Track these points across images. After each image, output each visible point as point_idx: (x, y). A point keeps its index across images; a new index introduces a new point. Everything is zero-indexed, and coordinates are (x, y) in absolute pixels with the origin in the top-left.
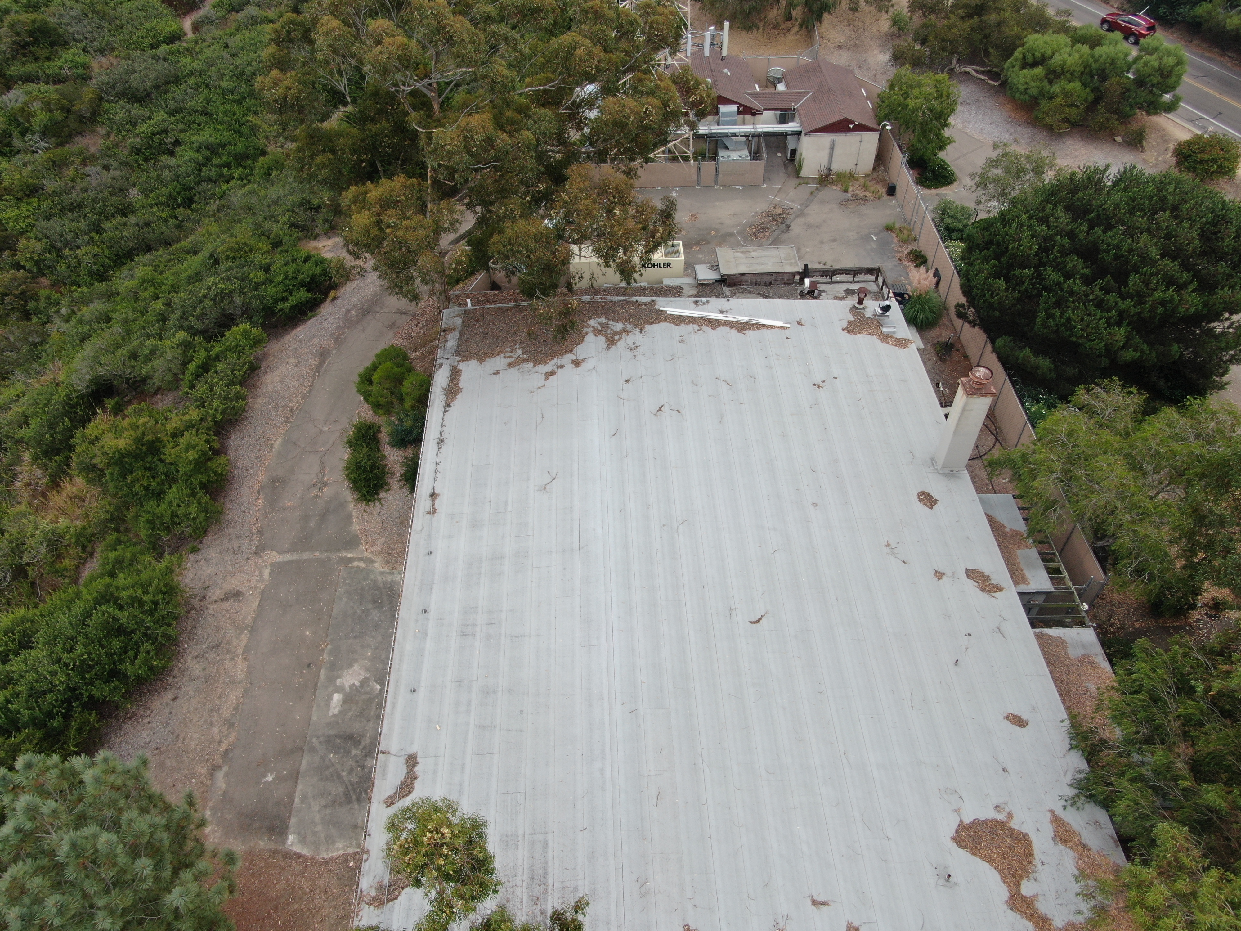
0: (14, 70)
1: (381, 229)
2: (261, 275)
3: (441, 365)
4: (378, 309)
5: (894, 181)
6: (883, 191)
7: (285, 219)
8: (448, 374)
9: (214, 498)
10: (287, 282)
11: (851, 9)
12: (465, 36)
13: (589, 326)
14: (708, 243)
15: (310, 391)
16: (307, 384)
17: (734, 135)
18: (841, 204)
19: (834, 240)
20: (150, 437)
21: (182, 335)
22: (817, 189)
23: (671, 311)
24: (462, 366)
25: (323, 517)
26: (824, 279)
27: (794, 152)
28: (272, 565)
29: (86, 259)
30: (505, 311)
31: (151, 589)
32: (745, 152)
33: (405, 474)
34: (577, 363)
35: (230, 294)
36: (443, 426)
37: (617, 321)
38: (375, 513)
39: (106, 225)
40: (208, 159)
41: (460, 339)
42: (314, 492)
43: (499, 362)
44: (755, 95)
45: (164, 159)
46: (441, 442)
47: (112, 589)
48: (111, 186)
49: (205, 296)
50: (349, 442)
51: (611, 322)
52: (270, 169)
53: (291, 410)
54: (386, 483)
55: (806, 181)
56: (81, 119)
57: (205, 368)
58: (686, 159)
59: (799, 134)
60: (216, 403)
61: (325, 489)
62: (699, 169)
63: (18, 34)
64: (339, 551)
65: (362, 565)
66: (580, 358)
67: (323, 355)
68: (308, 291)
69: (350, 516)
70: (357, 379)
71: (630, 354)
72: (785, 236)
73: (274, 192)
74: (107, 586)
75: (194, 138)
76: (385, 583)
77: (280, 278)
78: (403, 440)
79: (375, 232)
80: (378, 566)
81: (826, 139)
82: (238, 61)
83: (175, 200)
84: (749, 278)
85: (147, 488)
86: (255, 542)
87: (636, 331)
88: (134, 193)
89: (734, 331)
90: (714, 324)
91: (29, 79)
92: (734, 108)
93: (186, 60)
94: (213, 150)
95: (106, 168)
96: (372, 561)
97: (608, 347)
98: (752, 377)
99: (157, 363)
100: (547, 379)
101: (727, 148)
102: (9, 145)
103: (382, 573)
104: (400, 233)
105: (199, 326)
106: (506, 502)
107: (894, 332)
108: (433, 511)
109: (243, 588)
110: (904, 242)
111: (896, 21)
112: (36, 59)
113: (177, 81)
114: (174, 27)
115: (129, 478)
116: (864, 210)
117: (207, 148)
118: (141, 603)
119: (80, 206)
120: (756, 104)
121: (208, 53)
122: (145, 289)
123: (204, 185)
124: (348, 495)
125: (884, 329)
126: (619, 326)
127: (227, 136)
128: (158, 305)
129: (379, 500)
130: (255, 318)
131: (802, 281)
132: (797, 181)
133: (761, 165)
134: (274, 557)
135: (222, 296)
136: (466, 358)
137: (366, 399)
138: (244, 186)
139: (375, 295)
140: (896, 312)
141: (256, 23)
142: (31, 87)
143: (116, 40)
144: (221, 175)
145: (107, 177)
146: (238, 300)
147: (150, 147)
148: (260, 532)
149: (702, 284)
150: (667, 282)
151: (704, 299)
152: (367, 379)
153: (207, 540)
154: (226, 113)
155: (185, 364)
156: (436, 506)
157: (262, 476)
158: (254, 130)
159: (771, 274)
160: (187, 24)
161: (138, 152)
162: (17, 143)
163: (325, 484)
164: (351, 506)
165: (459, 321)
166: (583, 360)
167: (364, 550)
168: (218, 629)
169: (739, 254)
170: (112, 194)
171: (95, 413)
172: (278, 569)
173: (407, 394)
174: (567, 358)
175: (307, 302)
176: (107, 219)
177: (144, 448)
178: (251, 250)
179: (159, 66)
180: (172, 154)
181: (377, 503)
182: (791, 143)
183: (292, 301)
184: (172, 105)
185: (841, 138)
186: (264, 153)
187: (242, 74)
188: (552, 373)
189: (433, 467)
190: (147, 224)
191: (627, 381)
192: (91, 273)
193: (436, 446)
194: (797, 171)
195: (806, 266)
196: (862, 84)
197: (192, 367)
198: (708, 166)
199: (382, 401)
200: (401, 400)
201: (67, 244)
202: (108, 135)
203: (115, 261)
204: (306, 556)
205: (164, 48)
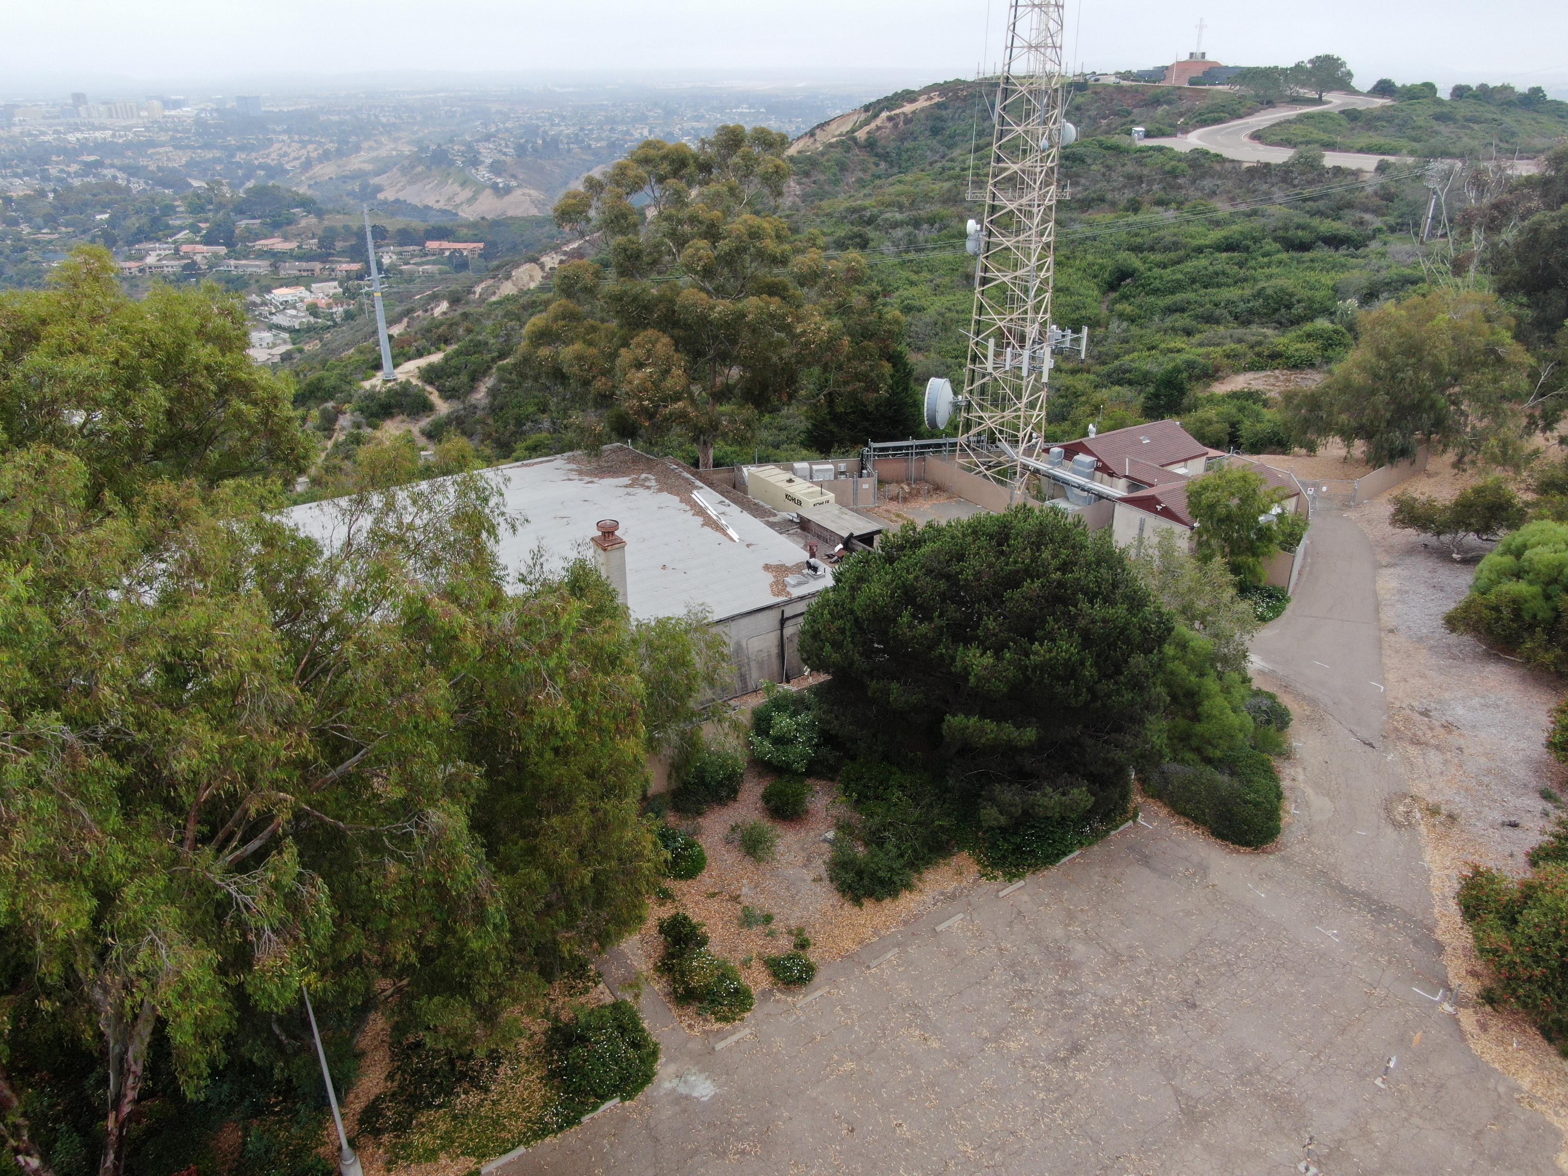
13: (638, 475)
17: (1079, 487)
23: (697, 495)
34: (589, 482)
37: (657, 481)
51: (653, 480)
71: (622, 495)
81: (1136, 515)
84: (813, 527)
87: (653, 491)
89: (700, 523)
90: (700, 513)
97: (621, 486)
120: (1121, 468)
125: (789, 580)
126: (651, 483)
159: (827, 531)
169: (836, 512)
174: (592, 479)
185: (1151, 520)
188: (571, 480)
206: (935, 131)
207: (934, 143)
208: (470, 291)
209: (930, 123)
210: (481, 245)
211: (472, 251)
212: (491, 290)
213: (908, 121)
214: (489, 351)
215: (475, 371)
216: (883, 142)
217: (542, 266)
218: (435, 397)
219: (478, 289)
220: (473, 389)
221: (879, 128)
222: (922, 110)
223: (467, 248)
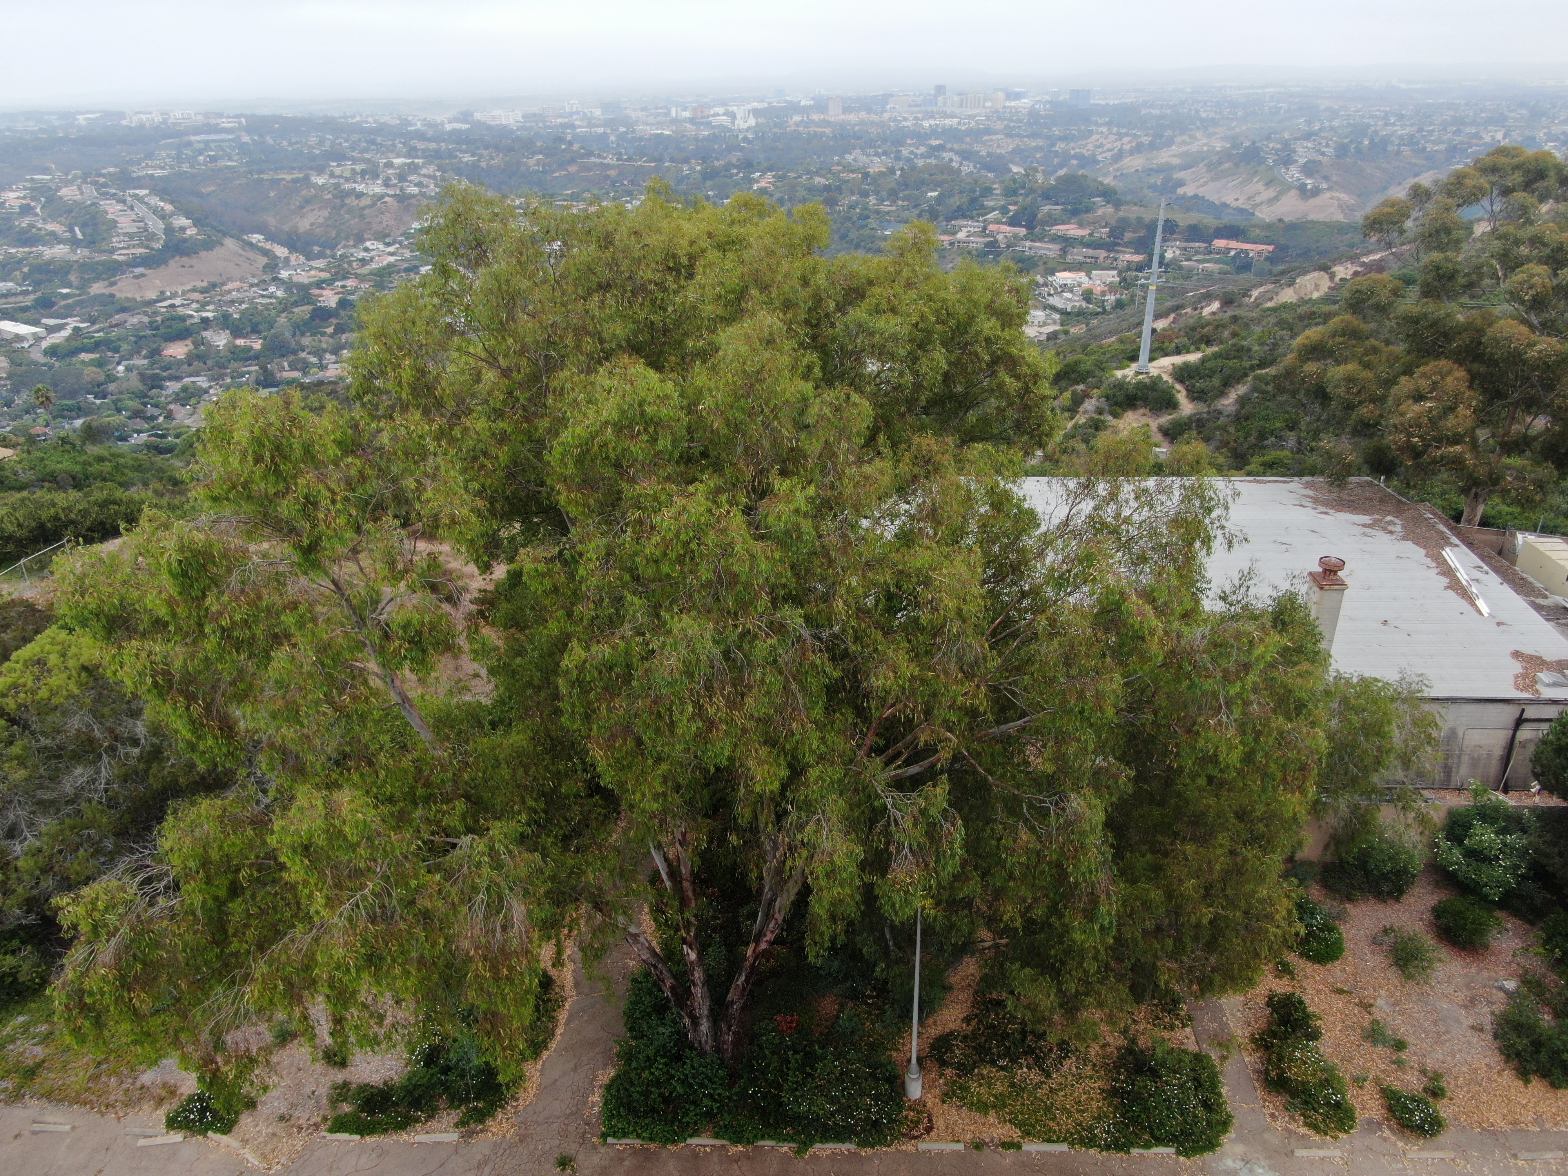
13: (1383, 516)
208: (1246, 294)
210: (1271, 248)
211: (1260, 253)
212: (1269, 295)
214: (1250, 358)
215: (1230, 376)
217: (1332, 277)
218: (1182, 397)
219: (1255, 293)
220: (1222, 394)
223: (1253, 249)
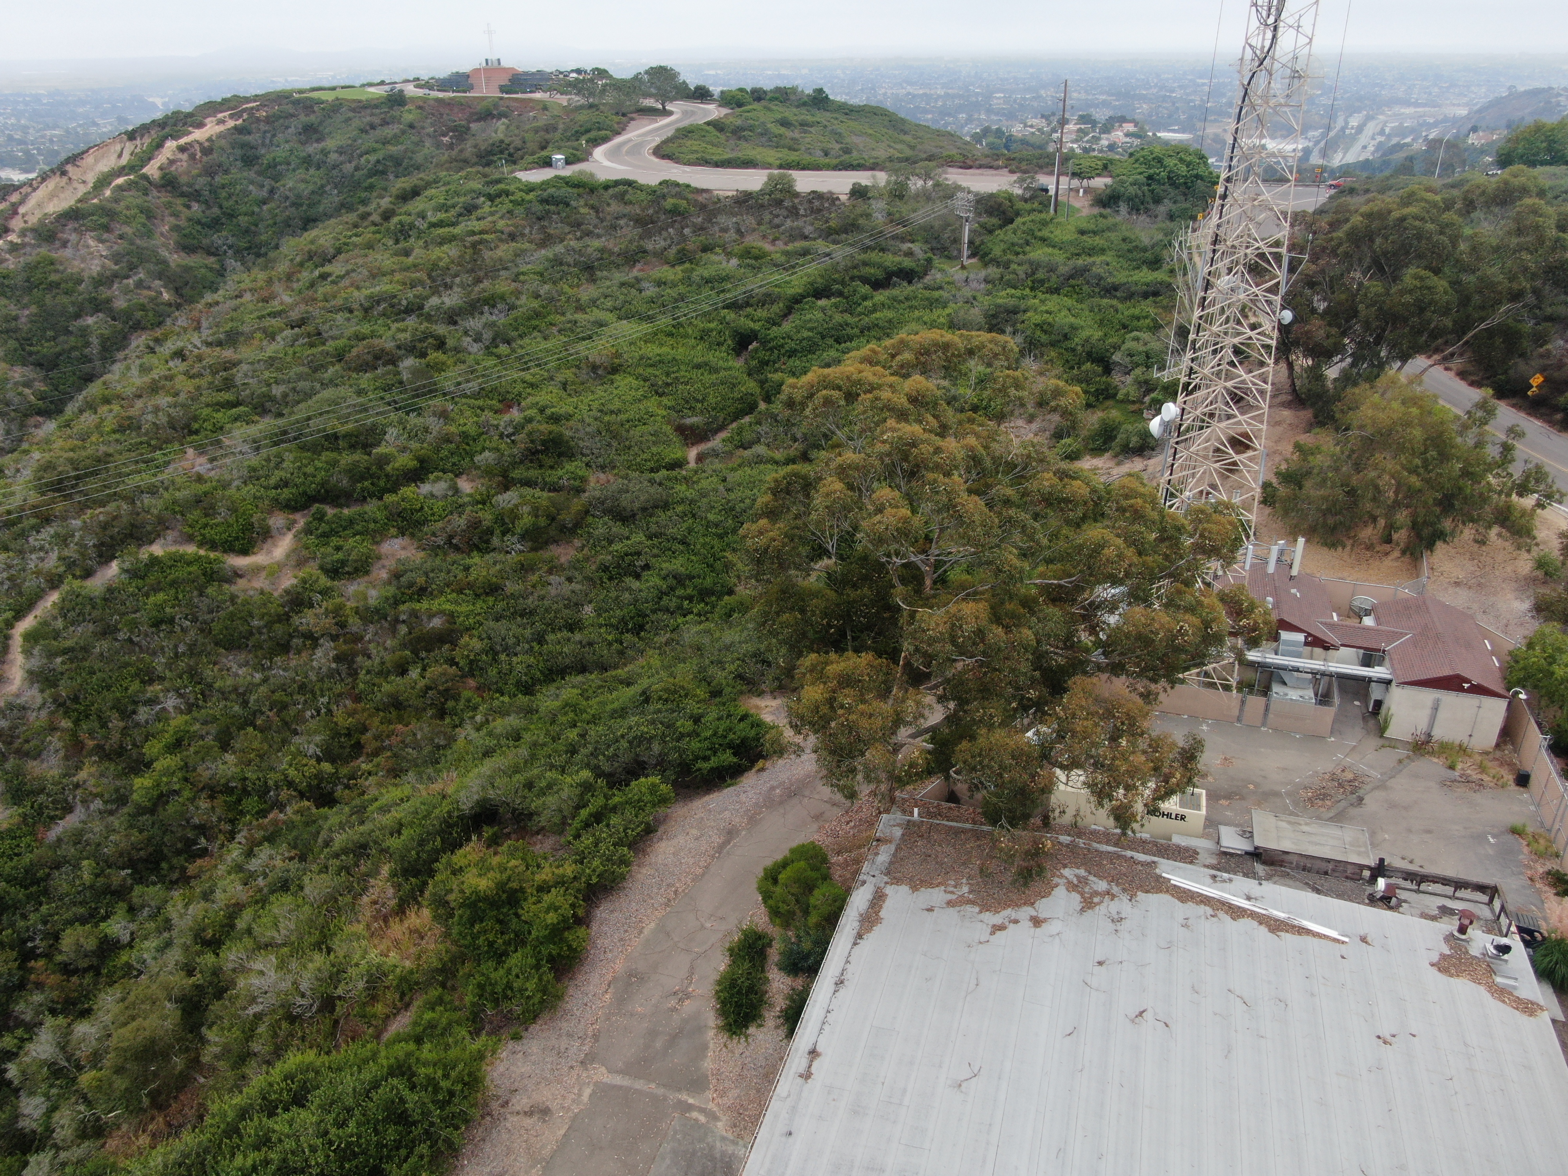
0: (516, 474)
1: (832, 707)
2: (689, 725)
3: (864, 882)
4: (807, 793)
5: (1527, 767)
6: (1509, 778)
7: (732, 668)
8: (870, 897)
9: (558, 979)
10: (715, 740)
11: (1476, 541)
12: (977, 517)
13: (1062, 876)
14: (1242, 798)
15: (703, 875)
16: (702, 864)
17: (1297, 670)
18: (1443, 784)
19: (1429, 832)
20: (514, 885)
21: (586, 774)
22: (1408, 757)
23: (1177, 880)
24: (889, 890)
25: (674, 1038)
26: (1408, 884)
27: (1378, 704)
28: (596, 1084)
29: (519, 668)
30: (958, 832)
31: (453, 1074)
32: (1310, 693)
33: (786, 1010)
34: (1037, 922)
35: (650, 740)
36: (848, 962)
37: (1101, 878)
38: (737, 1052)
39: (550, 637)
40: (672, 589)
41: (894, 855)
42: (673, 1002)
43: (937, 896)
44: (1332, 626)
45: (629, 581)
46: (840, 983)
47: (412, 1060)
48: (569, 599)
49: (623, 736)
50: (731, 950)
51: (1091, 878)
52: (732, 610)
53: (676, 892)
54: (759, 1016)
55: (1393, 744)
56: (563, 529)
57: (598, 817)
58: (1227, 688)
59: (1388, 682)
60: (596, 862)
61: (687, 1002)
62: (1243, 702)
63: (532, 442)
64: (679, 1090)
65: (702, 1119)
66: (1042, 916)
67: (731, 833)
68: (735, 754)
69: (705, 1047)
70: (761, 874)
71: (1111, 926)
72: (1354, 811)
73: (730, 636)
74: (409, 1055)
75: (664, 565)
76: (723, 1154)
77: (709, 733)
78: (795, 965)
79: (825, 710)
80: (721, 1127)
81: (1429, 696)
82: (732, 496)
83: (626, 624)
84: (1295, 859)
85: (491, 944)
86: (586, 1048)
87: (1125, 898)
88: (588, 609)
89: (1263, 929)
90: (1237, 913)
91: (528, 483)
92: (1300, 637)
93: (681, 489)
94: (680, 580)
95: (570, 580)
96: (716, 1118)
97: (1082, 910)
98: (1282, 1001)
99: (551, 800)
100: (993, 933)
101: (1284, 683)
102: (487, 542)
103: (723, 1139)
104: (853, 717)
105: (606, 767)
106: (905, 1091)
107: (1515, 988)
108: (807, 1076)
109: (554, 1106)
110: (1540, 855)
111: (1541, 564)
112: (541, 466)
113: (666, 506)
114: (679, 455)
115: (477, 927)
116: (1478, 797)
117: (674, 577)
118: (437, 1089)
119: (532, 613)
120: (1330, 637)
121: (704, 484)
122: (566, 714)
123: (660, 614)
124: (711, 1019)
125: (1499, 980)
126: (1102, 885)
127: (698, 568)
128: (572, 735)
129: (747, 1037)
130: (668, 773)
131: (1373, 880)
132: (1381, 742)
133: (1329, 713)
134: (601, 1074)
135: (641, 739)
136: (897, 881)
137: (765, 900)
138: (700, 623)
139: (808, 776)
140: (1519, 955)
141: (761, 462)
142: (528, 491)
143: (619, 460)
144: (680, 607)
145: (567, 589)
146: (656, 748)
147: (619, 566)
148: (596, 1037)
149: (1225, 854)
150: (1177, 840)
151: (1226, 875)
152: (772, 876)
153: (534, 1028)
154: (704, 545)
155: (578, 808)
156: (813, 1069)
157: (619, 966)
158: (728, 567)
159: (1328, 861)
160: (692, 454)
161: (605, 568)
162: (495, 541)
163: (688, 996)
164: (711, 1033)
165: (898, 832)
166: (1045, 920)
167: (709, 1100)
168: (509, 1151)
169: (1284, 825)
170: (566, 607)
171: (469, 839)
172: (602, 1091)
173: (815, 907)
174: (1026, 912)
175: (730, 767)
176: (553, 630)
177: (504, 896)
178: (686, 695)
179: (652, 490)
180: (638, 577)
181: (743, 1040)
182: (1376, 693)
183: (713, 762)
184: (654, 528)
185: (1449, 698)
186: (731, 592)
187: (732, 509)
188: (1001, 928)
189: (822, 1013)
190: (590, 644)
191: (1100, 963)
192: (518, 684)
193: (832, 988)
194: (1381, 730)
195: (1382, 860)
196: (1486, 634)
197: (584, 813)
198: (1256, 702)
199: (784, 908)
200: (806, 912)
201: (506, 649)
202: (583, 548)
203: (546, 676)
204: (640, 1085)
205: (664, 473)
206: (249, 161)
207: (252, 175)
209: (238, 152)
213: (207, 151)
216: (184, 179)
221: (172, 162)
222: (220, 136)
